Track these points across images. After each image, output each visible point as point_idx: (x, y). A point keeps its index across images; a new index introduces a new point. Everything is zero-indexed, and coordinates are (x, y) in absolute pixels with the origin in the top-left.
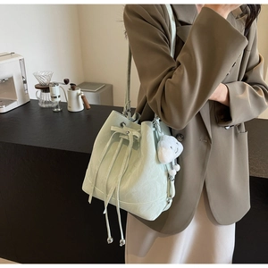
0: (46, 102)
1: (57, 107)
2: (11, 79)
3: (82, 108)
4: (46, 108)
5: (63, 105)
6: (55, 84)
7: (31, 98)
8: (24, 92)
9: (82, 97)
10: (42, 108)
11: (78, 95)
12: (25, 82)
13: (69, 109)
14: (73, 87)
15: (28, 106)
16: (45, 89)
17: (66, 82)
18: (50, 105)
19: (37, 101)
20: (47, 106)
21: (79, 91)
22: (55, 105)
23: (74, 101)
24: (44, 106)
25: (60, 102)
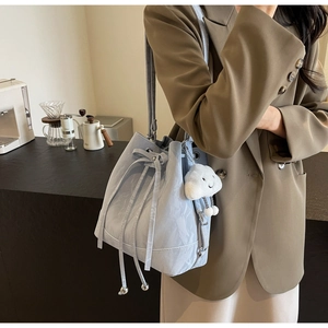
0: (56, 140)
1: (70, 145)
2: (12, 111)
3: (102, 145)
4: (56, 147)
5: (79, 143)
6: (68, 116)
7: (36, 135)
8: (28, 128)
9: (102, 132)
10: (52, 147)
11: (97, 130)
12: (28, 115)
13: (85, 147)
14: (90, 120)
15: (32, 145)
16: (55, 123)
17: (82, 113)
18: (61, 143)
19: (45, 139)
20: (58, 143)
21: (98, 125)
22: (67, 143)
23: (92, 137)
24: (54, 144)
25: (74, 139)
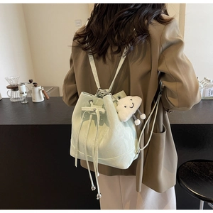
0: (15, 99)
1: (24, 101)
3: (43, 99)
5: (30, 99)
6: (22, 84)
7: (3, 97)
9: (43, 92)
10: (13, 102)
11: (39, 91)
13: (33, 101)
14: (35, 85)
16: (15, 88)
17: (31, 81)
21: (40, 88)
22: (23, 100)
23: (37, 95)
24: (14, 101)
